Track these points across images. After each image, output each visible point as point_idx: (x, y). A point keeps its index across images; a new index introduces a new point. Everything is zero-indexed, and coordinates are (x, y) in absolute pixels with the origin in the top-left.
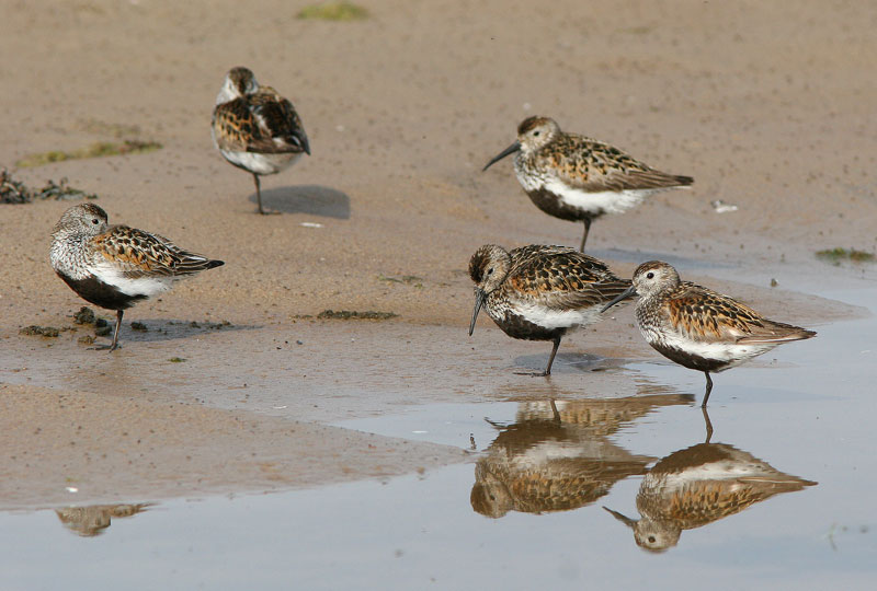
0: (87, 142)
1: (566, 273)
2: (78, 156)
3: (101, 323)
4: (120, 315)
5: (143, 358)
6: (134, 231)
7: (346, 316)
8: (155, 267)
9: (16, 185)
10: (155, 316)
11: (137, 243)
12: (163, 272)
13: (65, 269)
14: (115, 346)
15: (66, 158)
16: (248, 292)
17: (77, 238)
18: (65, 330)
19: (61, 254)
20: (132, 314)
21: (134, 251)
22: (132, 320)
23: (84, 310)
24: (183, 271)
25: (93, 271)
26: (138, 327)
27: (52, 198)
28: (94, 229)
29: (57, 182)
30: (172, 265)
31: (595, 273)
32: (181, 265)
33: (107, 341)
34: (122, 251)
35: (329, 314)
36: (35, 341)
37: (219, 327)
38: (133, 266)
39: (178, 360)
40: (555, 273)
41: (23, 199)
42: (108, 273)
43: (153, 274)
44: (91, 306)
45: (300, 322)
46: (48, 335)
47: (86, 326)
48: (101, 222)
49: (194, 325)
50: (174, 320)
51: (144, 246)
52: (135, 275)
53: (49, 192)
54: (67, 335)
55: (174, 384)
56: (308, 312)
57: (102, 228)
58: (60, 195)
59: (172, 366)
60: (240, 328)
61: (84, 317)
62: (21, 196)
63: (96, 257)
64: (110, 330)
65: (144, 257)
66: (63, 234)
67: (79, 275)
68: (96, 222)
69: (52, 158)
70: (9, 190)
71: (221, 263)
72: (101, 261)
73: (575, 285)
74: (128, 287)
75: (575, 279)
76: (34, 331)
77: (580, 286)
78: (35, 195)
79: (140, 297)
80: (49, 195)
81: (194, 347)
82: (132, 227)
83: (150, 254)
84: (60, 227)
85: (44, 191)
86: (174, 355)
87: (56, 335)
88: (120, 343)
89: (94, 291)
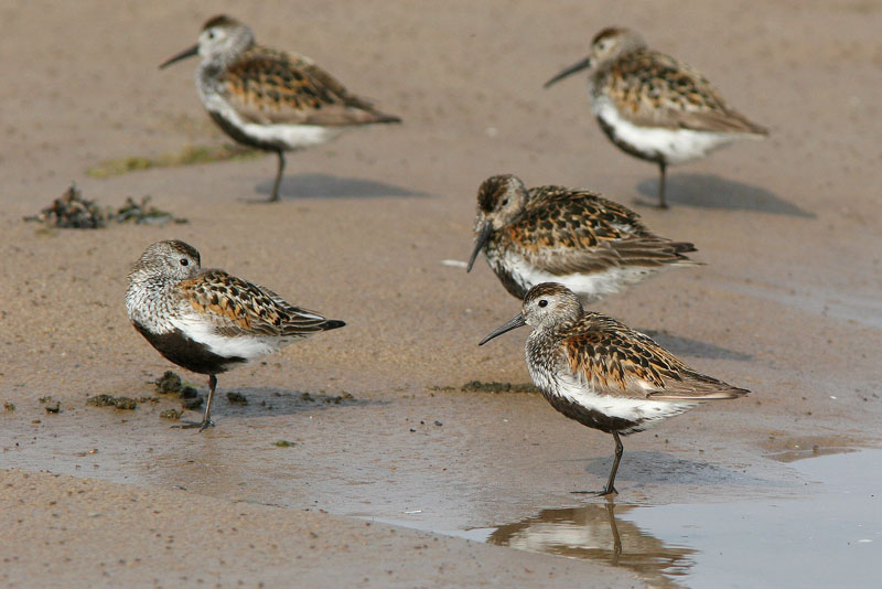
0: (177, 145)
2: (163, 164)
3: (189, 393)
4: (213, 382)
5: (242, 441)
6: (233, 280)
7: (497, 388)
8: (256, 323)
9: (86, 204)
10: (258, 384)
11: (235, 293)
12: (265, 331)
13: (143, 319)
14: (207, 424)
15: (149, 165)
16: (374, 354)
17: (159, 281)
18: (144, 400)
19: (138, 299)
20: (228, 381)
21: (230, 303)
22: (226, 391)
23: (168, 375)
24: (291, 331)
25: (177, 324)
26: (236, 399)
27: (132, 221)
28: (182, 272)
29: (138, 201)
30: (277, 323)
31: (616, 228)
32: (289, 323)
33: (197, 417)
34: (215, 301)
35: (476, 386)
36: (106, 414)
37: (338, 401)
38: (228, 320)
39: (285, 444)
40: (563, 225)
41: (94, 223)
42: (196, 328)
43: (253, 332)
44: (177, 370)
45: (440, 396)
46: (123, 408)
47: (170, 396)
48: (192, 263)
49: (306, 397)
50: (282, 389)
51: (244, 297)
52: (229, 332)
53: (129, 213)
54: (145, 407)
55: (280, 476)
56: (450, 382)
57: (192, 271)
58: (141, 218)
59: (279, 452)
60: (364, 403)
61: (168, 385)
62: (93, 219)
63: (182, 307)
64: (202, 402)
65: (242, 311)
66: (142, 276)
67: (160, 327)
68: (185, 263)
69: (132, 165)
70: (78, 211)
71: (341, 324)
72: (189, 312)
73: (587, 241)
74: (221, 346)
75: (586, 233)
76: (105, 401)
77: (593, 243)
78: (110, 217)
79: (236, 359)
80: (128, 218)
81: (308, 428)
82: (231, 274)
83: (251, 307)
84: (139, 266)
85: (121, 212)
86: (280, 437)
87: (133, 408)
88: (213, 419)
89: (179, 349)
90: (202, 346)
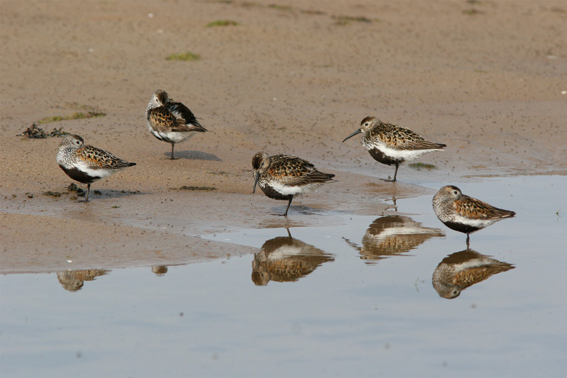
0: (71, 113)
1: (294, 168)
2: (67, 119)
3: (80, 191)
4: (89, 186)
5: (97, 205)
6: (95, 149)
7: (193, 188)
8: (104, 165)
9: (39, 130)
10: (105, 188)
11: (96, 154)
12: (107, 167)
13: (63, 164)
14: (87, 201)
15: (61, 119)
16: (148, 177)
17: (69, 149)
18: (64, 193)
19: (61, 157)
20: (95, 186)
21: (95, 157)
22: (94, 189)
23: (72, 184)
24: (117, 167)
25: (76, 165)
26: (97, 192)
27: (56, 136)
28: (77, 146)
29: (58, 129)
30: (112, 164)
31: (309, 169)
32: (117, 164)
33: (83, 199)
34: (89, 157)
35: (185, 188)
36: (50, 198)
37: (134, 193)
38: (94, 164)
39: (116, 207)
40: (290, 168)
41: (43, 136)
42: (82, 166)
43: (103, 168)
44: (76, 182)
45: (171, 191)
46: (56, 196)
47: (73, 192)
48: (81, 143)
49: (123, 192)
50: (114, 190)
51: (99, 155)
52: (95, 168)
53: (54, 134)
54: (64, 196)
55: (113, 217)
56: (176, 186)
57: (81, 146)
58: (60, 135)
59: (113, 210)
60: (144, 194)
61: (72, 188)
62: (42, 135)
63: (77, 159)
64: (84, 193)
65: (99, 160)
66: (63, 148)
67: (69, 167)
68: (78, 143)
69: (55, 119)
70: (37, 132)
71: (135, 164)
72: (79, 161)
73: (299, 174)
74: (92, 173)
75: (299, 171)
76: (49, 194)
77: (301, 175)
78: (48, 135)
79: (98, 178)
80: (54, 135)
81: (124, 202)
82: (95, 147)
83: (102, 159)
84: (61, 145)
85: (52, 133)
86: (114, 205)
87: (59, 196)
88: (89, 199)
89: (76, 174)
90: (85, 173)
